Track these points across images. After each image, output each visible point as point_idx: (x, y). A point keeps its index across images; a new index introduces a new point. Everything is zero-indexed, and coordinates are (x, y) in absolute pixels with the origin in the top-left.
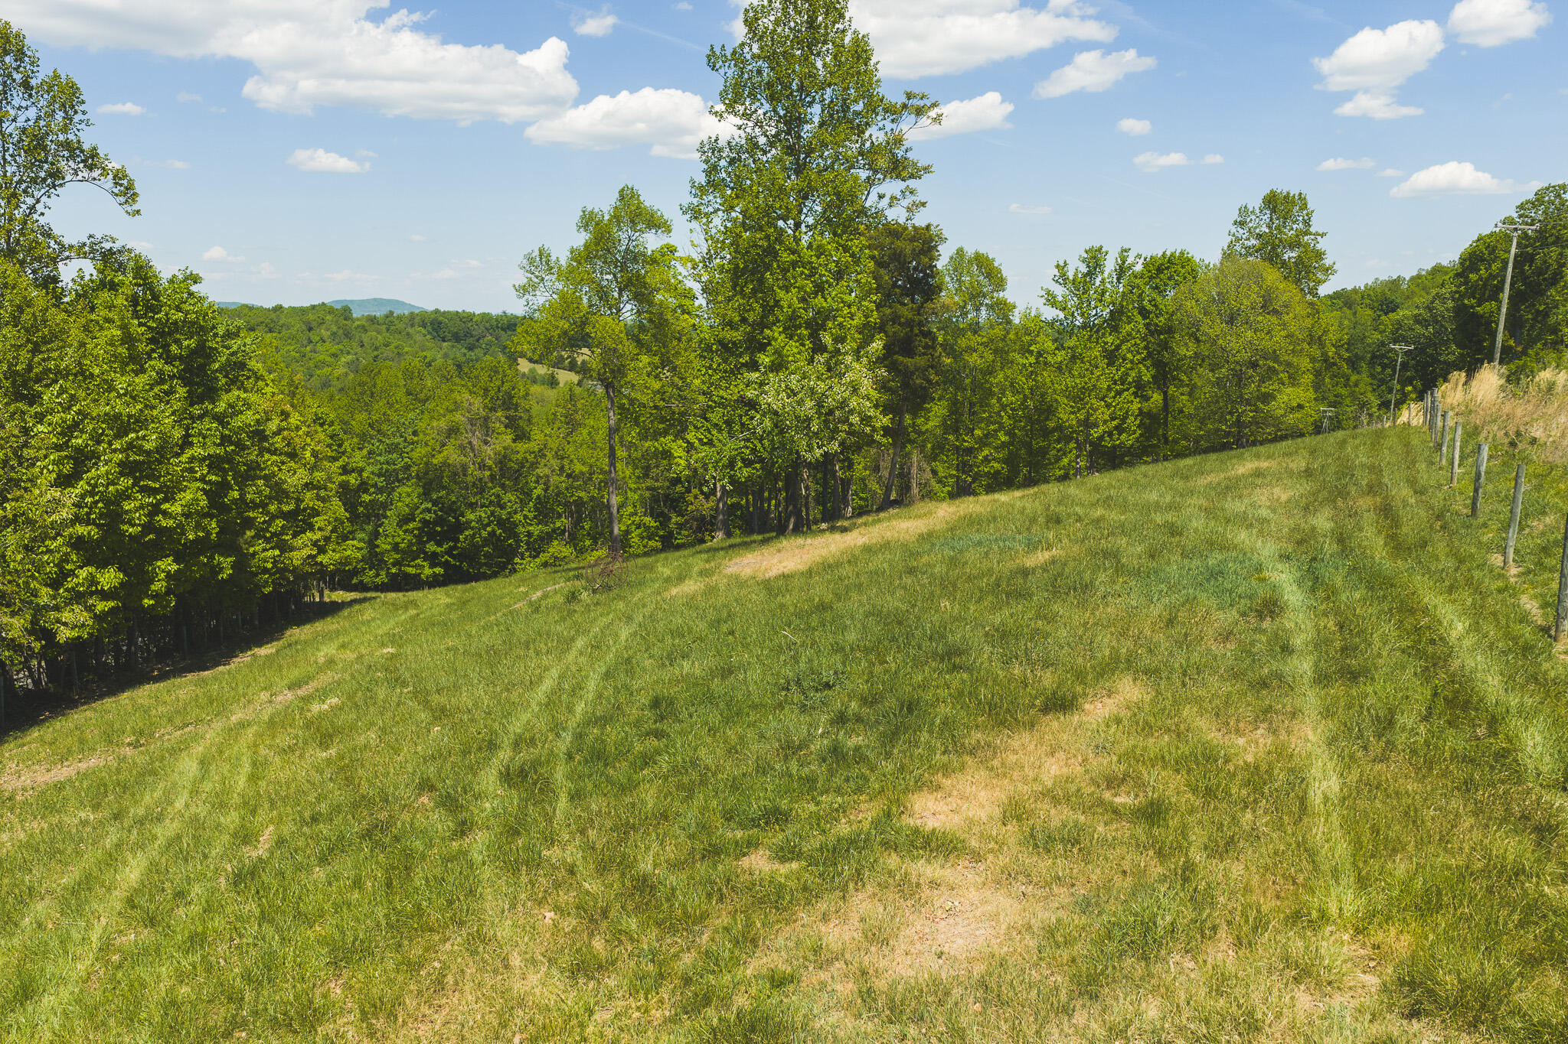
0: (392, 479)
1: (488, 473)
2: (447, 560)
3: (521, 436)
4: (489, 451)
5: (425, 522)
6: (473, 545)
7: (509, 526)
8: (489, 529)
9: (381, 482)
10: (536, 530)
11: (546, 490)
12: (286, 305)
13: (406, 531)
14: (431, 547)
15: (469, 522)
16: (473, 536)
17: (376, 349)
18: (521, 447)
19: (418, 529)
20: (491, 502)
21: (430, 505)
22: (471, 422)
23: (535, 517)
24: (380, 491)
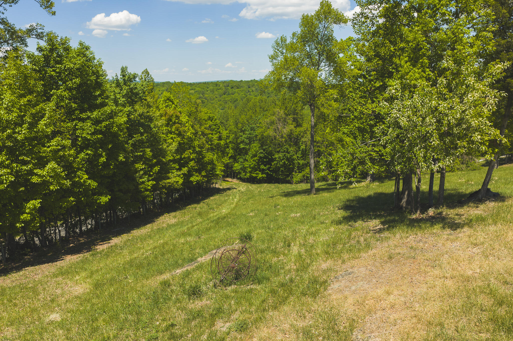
0: (251, 140)
1: (284, 140)
2: (267, 172)
3: (299, 125)
4: (285, 131)
5: (260, 157)
6: (276, 167)
7: (290, 160)
8: (283, 161)
9: (247, 141)
10: (301, 162)
11: (306, 147)
12: (243, 80)
13: (253, 160)
14: (262, 167)
15: (276, 158)
16: (277, 164)
17: (269, 94)
18: (298, 129)
19: (258, 160)
20: (284, 151)
21: (262, 151)
22: (279, 120)
23: (302, 157)
24: (247, 144)
